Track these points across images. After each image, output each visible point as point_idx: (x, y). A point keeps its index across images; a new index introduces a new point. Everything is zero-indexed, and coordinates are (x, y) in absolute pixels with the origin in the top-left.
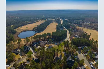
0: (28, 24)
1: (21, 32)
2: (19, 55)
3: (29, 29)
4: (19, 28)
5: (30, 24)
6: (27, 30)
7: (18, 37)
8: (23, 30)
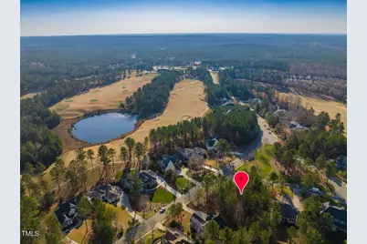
0: (93, 87)
1: (79, 119)
2: (123, 208)
3: (103, 106)
4: (63, 102)
5: (100, 85)
6: (99, 112)
7: (77, 140)
8: (81, 110)
